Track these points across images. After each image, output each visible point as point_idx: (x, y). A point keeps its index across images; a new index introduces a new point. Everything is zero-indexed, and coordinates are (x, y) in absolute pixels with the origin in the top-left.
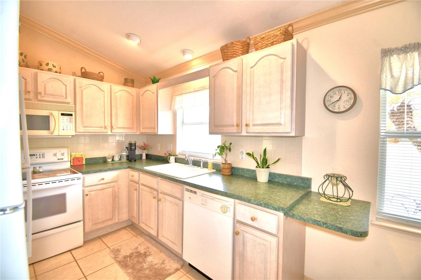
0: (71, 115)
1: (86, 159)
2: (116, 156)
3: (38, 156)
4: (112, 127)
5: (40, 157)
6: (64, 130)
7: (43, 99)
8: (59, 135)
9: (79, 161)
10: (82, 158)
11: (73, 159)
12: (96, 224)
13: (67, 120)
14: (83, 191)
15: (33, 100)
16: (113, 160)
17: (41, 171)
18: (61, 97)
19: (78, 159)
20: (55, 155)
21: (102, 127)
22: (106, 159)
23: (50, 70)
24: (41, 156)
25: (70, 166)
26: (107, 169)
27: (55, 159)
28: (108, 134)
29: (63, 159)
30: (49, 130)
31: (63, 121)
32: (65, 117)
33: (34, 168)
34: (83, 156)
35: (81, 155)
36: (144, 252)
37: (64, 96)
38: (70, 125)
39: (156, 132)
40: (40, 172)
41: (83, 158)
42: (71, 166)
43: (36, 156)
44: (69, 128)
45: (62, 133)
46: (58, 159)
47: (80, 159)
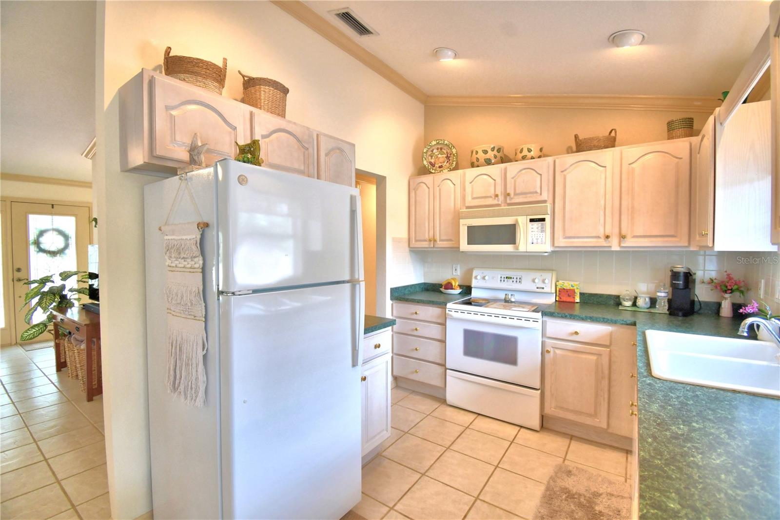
0: (543, 220)
1: (581, 294)
2: (640, 297)
3: (515, 280)
4: (622, 237)
5: (516, 282)
6: (533, 243)
7: (513, 201)
8: (528, 251)
9: (569, 296)
10: (573, 291)
11: (559, 291)
12: (562, 408)
13: (537, 228)
14: (543, 343)
15: (502, 205)
16: (634, 304)
17: (513, 300)
18: (535, 195)
19: (567, 291)
20: (534, 281)
21: (599, 237)
22: (619, 300)
23: (524, 158)
24: (518, 280)
25: (554, 300)
26: (586, 316)
27: (533, 287)
28: (613, 249)
29: (543, 288)
30: (515, 244)
31: (533, 230)
32: (536, 224)
33: (506, 295)
34: (575, 288)
35: (572, 286)
36: (600, 512)
37: (539, 191)
38: (541, 236)
39: (711, 245)
40: (512, 302)
41: (576, 291)
42: (556, 301)
43: (512, 280)
44: (539, 241)
45: (532, 248)
46: (537, 288)
47: (570, 293)
